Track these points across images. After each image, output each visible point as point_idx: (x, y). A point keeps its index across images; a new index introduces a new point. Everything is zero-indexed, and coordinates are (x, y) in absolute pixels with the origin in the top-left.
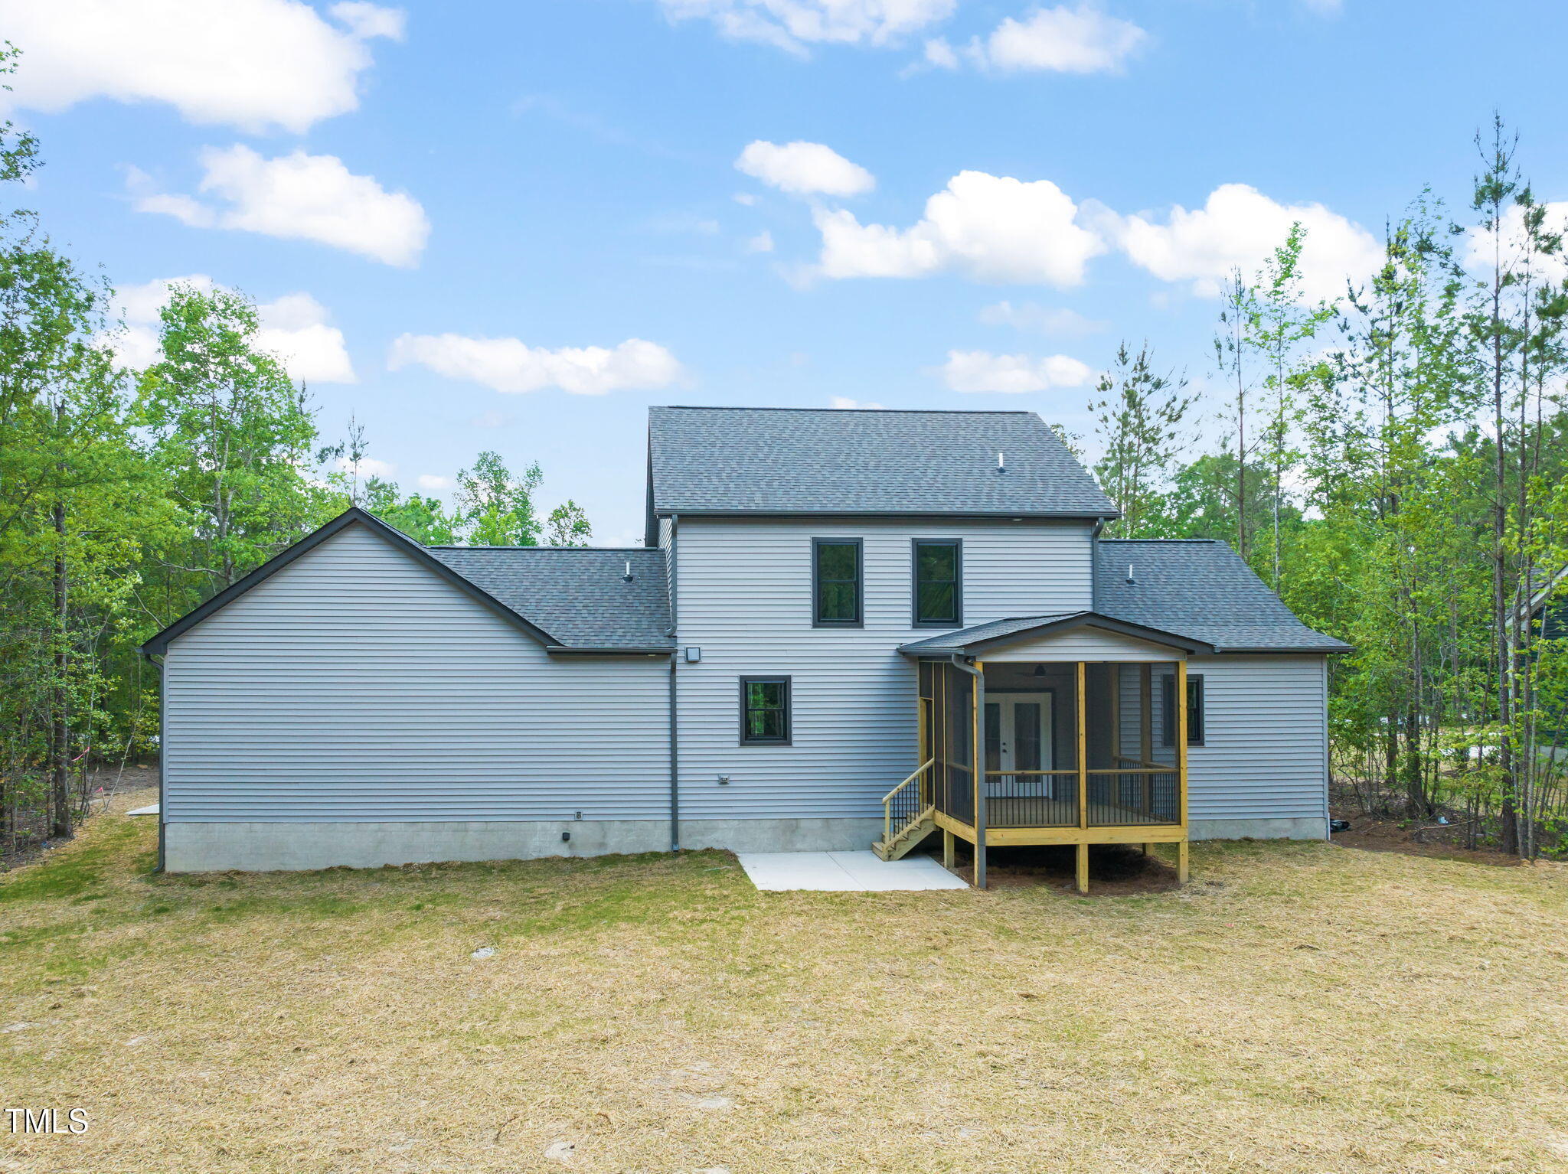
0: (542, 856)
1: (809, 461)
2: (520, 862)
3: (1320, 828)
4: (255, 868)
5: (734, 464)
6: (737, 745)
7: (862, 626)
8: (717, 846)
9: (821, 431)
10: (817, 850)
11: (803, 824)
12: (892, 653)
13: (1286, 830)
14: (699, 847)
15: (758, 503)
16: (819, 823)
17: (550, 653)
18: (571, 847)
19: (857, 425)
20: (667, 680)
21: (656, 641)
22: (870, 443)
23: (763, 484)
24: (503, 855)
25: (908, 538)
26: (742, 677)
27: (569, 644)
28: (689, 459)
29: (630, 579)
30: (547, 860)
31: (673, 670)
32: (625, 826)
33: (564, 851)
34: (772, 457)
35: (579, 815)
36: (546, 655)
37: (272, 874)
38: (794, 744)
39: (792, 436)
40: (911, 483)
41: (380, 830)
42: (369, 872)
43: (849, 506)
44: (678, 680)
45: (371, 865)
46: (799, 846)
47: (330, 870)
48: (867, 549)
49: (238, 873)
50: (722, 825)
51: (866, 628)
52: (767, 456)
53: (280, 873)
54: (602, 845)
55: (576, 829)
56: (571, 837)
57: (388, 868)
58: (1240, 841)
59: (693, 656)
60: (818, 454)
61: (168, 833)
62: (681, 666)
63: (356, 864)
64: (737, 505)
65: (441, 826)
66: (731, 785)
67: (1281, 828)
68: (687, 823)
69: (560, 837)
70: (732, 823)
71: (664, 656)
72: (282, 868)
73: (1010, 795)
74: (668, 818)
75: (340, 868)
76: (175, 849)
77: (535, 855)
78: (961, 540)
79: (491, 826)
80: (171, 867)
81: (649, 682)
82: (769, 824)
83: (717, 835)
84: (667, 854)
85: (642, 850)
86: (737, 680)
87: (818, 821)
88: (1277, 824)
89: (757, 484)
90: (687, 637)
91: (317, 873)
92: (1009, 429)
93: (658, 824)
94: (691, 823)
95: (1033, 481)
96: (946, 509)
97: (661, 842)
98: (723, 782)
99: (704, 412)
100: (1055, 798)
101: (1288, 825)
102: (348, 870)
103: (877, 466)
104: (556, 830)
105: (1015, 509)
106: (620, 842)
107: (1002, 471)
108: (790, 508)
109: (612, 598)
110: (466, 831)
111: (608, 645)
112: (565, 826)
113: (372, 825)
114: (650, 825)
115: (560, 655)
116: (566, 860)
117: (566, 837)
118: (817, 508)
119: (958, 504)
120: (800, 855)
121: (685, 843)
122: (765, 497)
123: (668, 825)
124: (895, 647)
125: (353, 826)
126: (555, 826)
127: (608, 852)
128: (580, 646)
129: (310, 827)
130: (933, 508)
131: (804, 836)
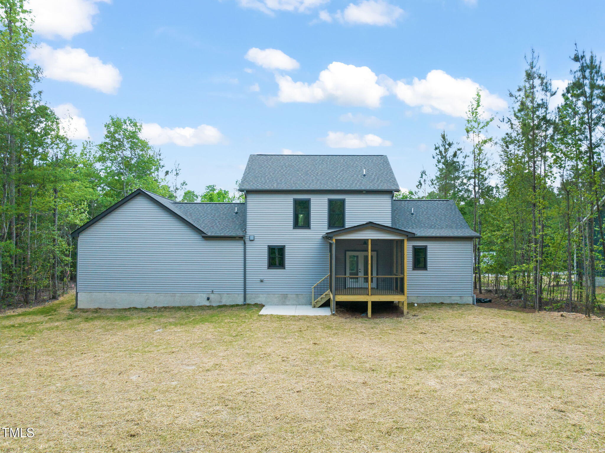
0: (200, 305)
1: (298, 172)
2: (192, 307)
3: (470, 300)
4: (106, 307)
5: (271, 174)
6: (267, 269)
7: (310, 228)
8: (259, 303)
9: (307, 162)
10: (293, 305)
11: (289, 296)
12: (320, 238)
13: (457, 300)
14: (253, 303)
15: (275, 187)
16: (295, 296)
17: (203, 237)
18: (210, 302)
19: (320, 160)
20: (243, 246)
21: (240, 233)
22: (322, 166)
23: (279, 181)
24: (187, 304)
25: (327, 198)
26: (268, 246)
27: (209, 234)
28: (257, 172)
29: (237, 213)
30: (201, 306)
31: (245, 243)
32: (228, 295)
33: (207, 303)
34: (286, 171)
35: (212, 291)
36: (201, 237)
37: (111, 309)
38: (286, 269)
39: (295, 164)
40: (330, 180)
41: (146, 296)
42: (142, 309)
43: (306, 187)
44: (247, 246)
45: (144, 307)
46: (287, 303)
47: (130, 308)
48: (312, 202)
49: (100, 309)
50: (261, 296)
51: (312, 229)
52: (284, 171)
53: (114, 309)
54: (220, 302)
55: (212, 296)
56: (210, 299)
57: (149, 308)
58: (439, 303)
59: (252, 238)
60: (302, 170)
61: (79, 296)
62: (247, 242)
63: (139, 306)
64: (267, 187)
65: (167, 294)
66: (264, 282)
67: (456, 299)
68: (249, 295)
69: (206, 299)
70: (265, 295)
71: (241, 238)
72: (115, 308)
73: (361, 287)
74: (243, 293)
75: (133, 308)
76: (81, 301)
77: (198, 305)
78: (345, 199)
79: (184, 295)
80: (78, 307)
81: (236, 247)
82: (277, 296)
83: (259, 299)
84: (241, 305)
85: (234, 304)
86: (267, 247)
87: (294, 295)
88: (453, 298)
89: (276, 180)
90: (250, 231)
91: (126, 309)
92: (374, 161)
93: (240, 295)
94: (250, 295)
95: (374, 179)
96: (339, 188)
97: (240, 301)
98: (262, 281)
99: (269, 156)
100: (377, 288)
101: (458, 298)
102: (135, 308)
103: (321, 174)
104: (205, 296)
105: (363, 188)
106: (226, 301)
107: (364, 175)
108: (285, 188)
109: (229, 219)
110: (175, 296)
111: (222, 235)
112: (208, 295)
113: (144, 294)
114: (237, 295)
115: (207, 238)
116: (208, 306)
117: (208, 299)
118: (294, 188)
119: (344, 186)
120: (287, 306)
121: (248, 302)
122: (278, 184)
123: (243, 295)
124: (322, 236)
125: (138, 294)
126: (205, 295)
127: (222, 304)
128: (213, 235)
129: (124, 294)
130: (335, 188)
131: (289, 300)
